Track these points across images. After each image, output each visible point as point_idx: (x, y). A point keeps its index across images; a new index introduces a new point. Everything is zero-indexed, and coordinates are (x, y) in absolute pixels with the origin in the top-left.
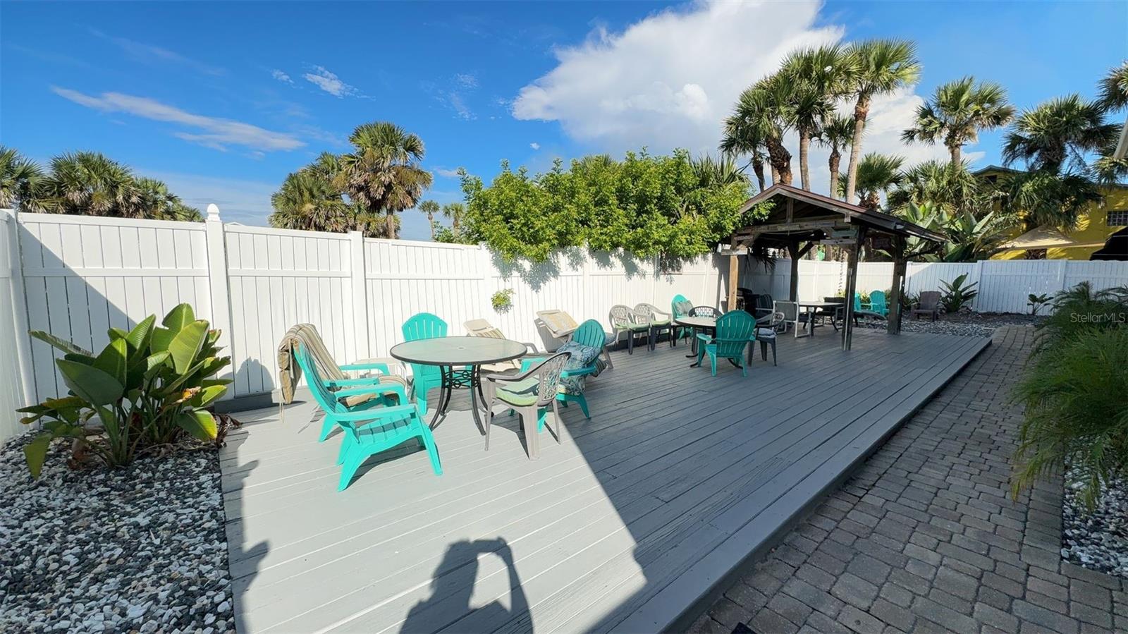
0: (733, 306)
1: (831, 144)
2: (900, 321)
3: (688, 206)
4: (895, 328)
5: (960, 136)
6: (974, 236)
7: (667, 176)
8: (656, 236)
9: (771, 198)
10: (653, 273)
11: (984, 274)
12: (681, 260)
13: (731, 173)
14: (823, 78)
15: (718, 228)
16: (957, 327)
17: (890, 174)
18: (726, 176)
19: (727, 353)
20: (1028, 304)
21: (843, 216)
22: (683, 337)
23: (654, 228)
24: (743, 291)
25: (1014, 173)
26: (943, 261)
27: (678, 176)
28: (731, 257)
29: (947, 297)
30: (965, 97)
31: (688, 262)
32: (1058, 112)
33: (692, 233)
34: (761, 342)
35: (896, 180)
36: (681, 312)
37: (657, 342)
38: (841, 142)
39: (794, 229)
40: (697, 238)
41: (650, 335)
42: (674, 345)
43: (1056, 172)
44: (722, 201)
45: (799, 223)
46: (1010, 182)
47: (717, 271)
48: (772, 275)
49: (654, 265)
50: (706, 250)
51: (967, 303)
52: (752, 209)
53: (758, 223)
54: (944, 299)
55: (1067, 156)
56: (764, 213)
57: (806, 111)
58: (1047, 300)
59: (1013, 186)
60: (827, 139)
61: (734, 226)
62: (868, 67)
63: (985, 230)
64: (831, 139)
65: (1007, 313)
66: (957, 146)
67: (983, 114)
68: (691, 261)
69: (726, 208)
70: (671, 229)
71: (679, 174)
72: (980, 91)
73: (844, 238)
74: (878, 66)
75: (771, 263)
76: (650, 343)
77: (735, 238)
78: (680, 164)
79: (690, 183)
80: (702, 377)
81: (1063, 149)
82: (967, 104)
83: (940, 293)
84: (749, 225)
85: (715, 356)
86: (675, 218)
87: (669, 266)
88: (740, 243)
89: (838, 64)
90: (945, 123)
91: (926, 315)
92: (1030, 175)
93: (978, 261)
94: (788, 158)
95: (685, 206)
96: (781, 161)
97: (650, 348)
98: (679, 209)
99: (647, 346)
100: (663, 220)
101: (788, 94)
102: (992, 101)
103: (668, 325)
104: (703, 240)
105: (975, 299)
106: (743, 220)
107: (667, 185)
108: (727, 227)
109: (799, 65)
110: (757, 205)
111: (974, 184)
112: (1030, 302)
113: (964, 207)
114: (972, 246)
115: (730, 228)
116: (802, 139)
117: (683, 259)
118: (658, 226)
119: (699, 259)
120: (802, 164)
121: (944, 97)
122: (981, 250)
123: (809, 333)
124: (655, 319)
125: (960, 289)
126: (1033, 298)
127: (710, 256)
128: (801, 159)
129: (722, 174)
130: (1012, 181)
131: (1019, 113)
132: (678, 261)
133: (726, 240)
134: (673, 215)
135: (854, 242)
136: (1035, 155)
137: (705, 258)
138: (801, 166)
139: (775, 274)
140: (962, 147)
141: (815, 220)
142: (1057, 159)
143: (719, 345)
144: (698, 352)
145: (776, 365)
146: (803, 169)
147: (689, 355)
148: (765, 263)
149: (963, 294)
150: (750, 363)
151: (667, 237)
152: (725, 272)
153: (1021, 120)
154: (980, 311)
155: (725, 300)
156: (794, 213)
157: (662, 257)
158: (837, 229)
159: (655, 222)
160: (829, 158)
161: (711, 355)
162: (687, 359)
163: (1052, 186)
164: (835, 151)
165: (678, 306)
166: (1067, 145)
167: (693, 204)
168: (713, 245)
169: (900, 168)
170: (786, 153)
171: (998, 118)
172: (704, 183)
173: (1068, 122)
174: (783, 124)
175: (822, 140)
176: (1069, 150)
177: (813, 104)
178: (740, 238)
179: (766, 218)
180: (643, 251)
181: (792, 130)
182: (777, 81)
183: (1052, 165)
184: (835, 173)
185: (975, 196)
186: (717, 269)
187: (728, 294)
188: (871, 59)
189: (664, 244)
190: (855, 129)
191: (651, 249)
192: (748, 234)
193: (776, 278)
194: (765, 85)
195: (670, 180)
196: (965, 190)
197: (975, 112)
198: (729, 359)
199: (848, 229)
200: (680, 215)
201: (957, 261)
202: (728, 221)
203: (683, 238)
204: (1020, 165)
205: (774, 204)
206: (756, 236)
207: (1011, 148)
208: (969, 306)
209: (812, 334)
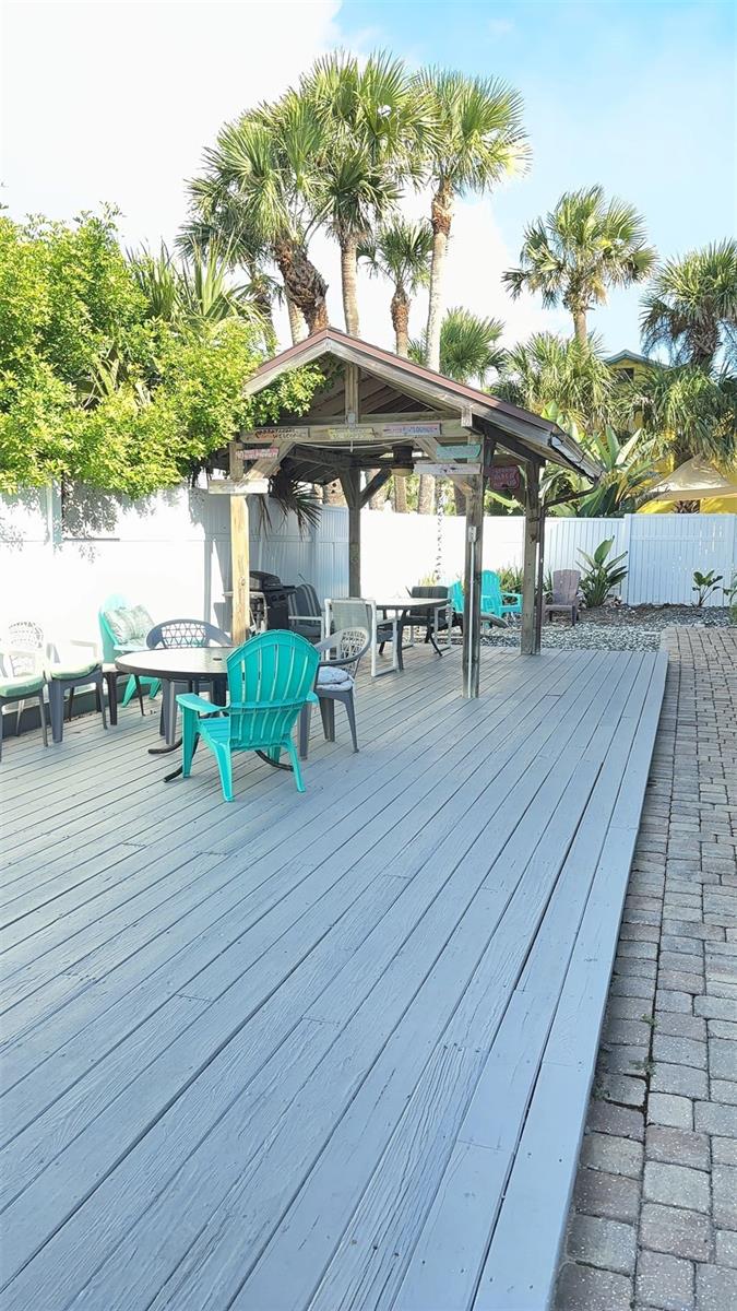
0: (242, 616)
1: (393, 274)
2: (538, 629)
3: (122, 368)
4: (532, 643)
5: (585, 292)
6: (618, 471)
7: (66, 271)
8: (46, 434)
9: (314, 362)
10: (43, 536)
11: (634, 537)
12: (114, 501)
13: (220, 297)
14: (375, 129)
15: (200, 425)
16: (609, 633)
17: (486, 349)
18: (208, 302)
19: (256, 737)
20: (694, 589)
21: (455, 414)
22: (133, 697)
23: (39, 411)
24: (262, 580)
25: (657, 366)
26: (579, 515)
27: (97, 277)
28: (232, 498)
29: (588, 579)
30: (591, 223)
31: (133, 509)
32: (711, 271)
33: (140, 432)
34: (322, 700)
35: (496, 362)
36: (124, 635)
37: (68, 717)
38: (408, 274)
39: (362, 438)
40: (152, 446)
41: (47, 701)
42: (114, 721)
43: (708, 371)
44: (206, 360)
45: (372, 425)
46: (652, 381)
47: (199, 532)
48: (313, 542)
49: (45, 512)
50: (177, 480)
51: (613, 590)
52: (275, 386)
53: (288, 419)
54: (583, 585)
55: (721, 344)
56: (301, 395)
57: (350, 190)
58: (715, 581)
59: (657, 388)
60: (384, 264)
61: (235, 422)
62: (449, 123)
63: (632, 461)
64: (391, 264)
65: (667, 606)
66: (583, 309)
67: (617, 256)
68: (140, 508)
69: (217, 377)
70: (82, 421)
71: (98, 271)
72: (609, 214)
73: (459, 461)
74: (467, 130)
75: (308, 513)
76: (48, 722)
77: (239, 454)
78: (100, 242)
79: (128, 302)
80: (200, 807)
81: (716, 332)
82: (595, 234)
83: (580, 573)
84: (269, 423)
85: (227, 748)
86: (91, 395)
87: (87, 517)
88: (249, 464)
89: (402, 103)
90: (564, 265)
91: (561, 613)
92: (675, 373)
93: (626, 515)
94: (322, 291)
95: (115, 365)
96: (307, 295)
97: (50, 737)
98: (103, 372)
99: (40, 732)
100: (61, 391)
101: (315, 146)
102: (626, 236)
103: (95, 673)
104: (166, 453)
105: (624, 580)
106: (256, 408)
107: (68, 295)
108: (221, 423)
109: (331, 88)
110: (285, 375)
111: (607, 380)
112: (696, 585)
113: (596, 420)
114: (615, 488)
115: (229, 427)
116: (344, 252)
117: (120, 501)
118: (49, 404)
119: (157, 501)
120: (348, 305)
121: (563, 218)
122: (628, 496)
123: (395, 664)
124: (57, 660)
125: (605, 565)
126: (699, 579)
127: (183, 495)
128: (345, 295)
129: (200, 297)
130: (659, 381)
131: (661, 263)
132: (106, 504)
133: (219, 459)
134: (88, 387)
135: (477, 472)
136: (682, 337)
137: (169, 498)
138: (346, 311)
139: (318, 539)
140: (587, 312)
141: (399, 420)
142: (709, 347)
143: (235, 719)
144: (178, 740)
145: (357, 751)
146: (350, 316)
147: (155, 747)
148: (299, 514)
149: (609, 574)
150: (303, 753)
151: (78, 441)
152: (219, 534)
153: (664, 275)
154: (631, 603)
155: (223, 600)
156: (362, 401)
157: (64, 495)
158: (445, 443)
159: (39, 394)
160: (390, 303)
161: (215, 745)
162: (154, 757)
163: (705, 394)
164: (400, 290)
165: (114, 618)
166: (721, 327)
167: (136, 360)
168: (190, 468)
169: (499, 339)
170: (317, 277)
171: (635, 267)
172: (157, 308)
173: (723, 287)
174: (307, 217)
175: (376, 265)
176: (723, 336)
177: (360, 177)
178: (250, 455)
179: (307, 407)
180: (12, 474)
181: (323, 228)
182: (290, 114)
183: (703, 358)
184: (402, 335)
185: (610, 402)
186: (200, 525)
187: (229, 587)
188: (455, 110)
189: (69, 457)
190: (433, 249)
191: (34, 471)
192: (266, 446)
193: (320, 546)
194: (268, 115)
195: (77, 285)
196: (596, 388)
197: (605, 250)
198: (260, 753)
199: (462, 442)
200: (104, 386)
201: (596, 516)
202: (222, 409)
203: (120, 444)
204: (663, 354)
205: (321, 377)
206: (284, 451)
207: (652, 320)
208: (617, 593)
209: (401, 667)
